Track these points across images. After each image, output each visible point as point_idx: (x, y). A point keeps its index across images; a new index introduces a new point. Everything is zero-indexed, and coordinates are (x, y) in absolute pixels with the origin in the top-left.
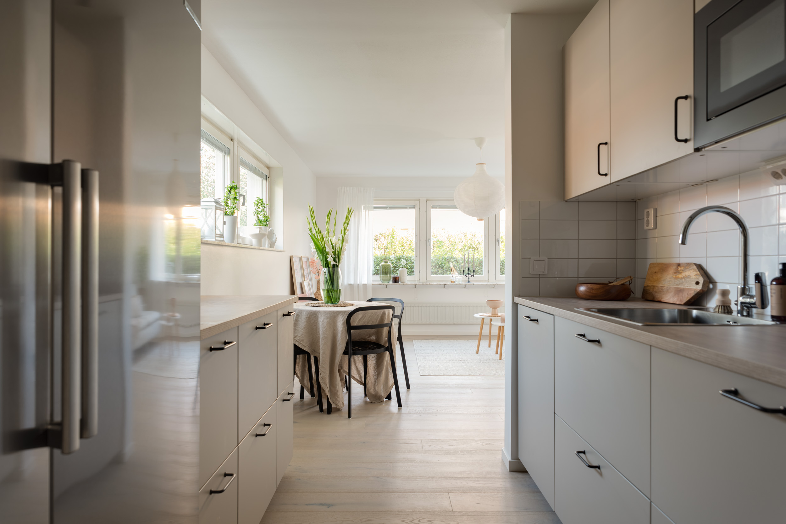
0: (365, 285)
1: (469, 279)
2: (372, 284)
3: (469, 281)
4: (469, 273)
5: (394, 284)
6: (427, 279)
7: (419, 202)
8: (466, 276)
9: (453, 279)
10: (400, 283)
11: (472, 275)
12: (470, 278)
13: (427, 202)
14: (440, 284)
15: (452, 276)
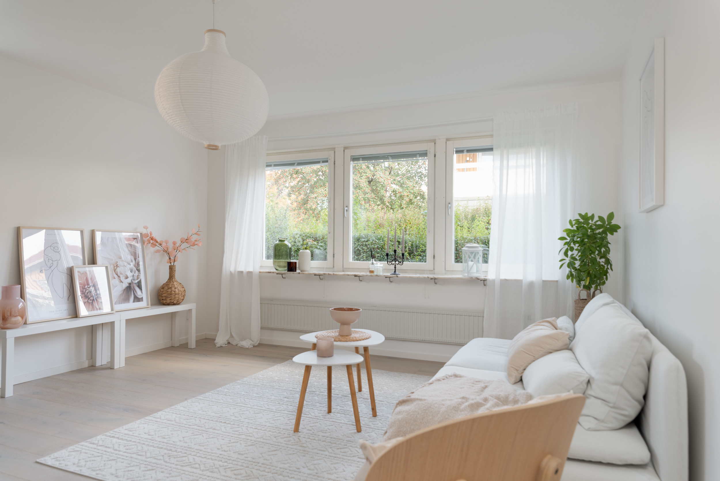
0: (250, 273)
1: (395, 267)
2: (260, 272)
3: (395, 272)
4: (395, 259)
5: (290, 273)
6: (343, 267)
7: (335, 152)
8: (391, 263)
9: (372, 268)
10: (298, 271)
11: (400, 262)
12: (397, 266)
13: (344, 151)
14: (348, 275)
15: (371, 262)
